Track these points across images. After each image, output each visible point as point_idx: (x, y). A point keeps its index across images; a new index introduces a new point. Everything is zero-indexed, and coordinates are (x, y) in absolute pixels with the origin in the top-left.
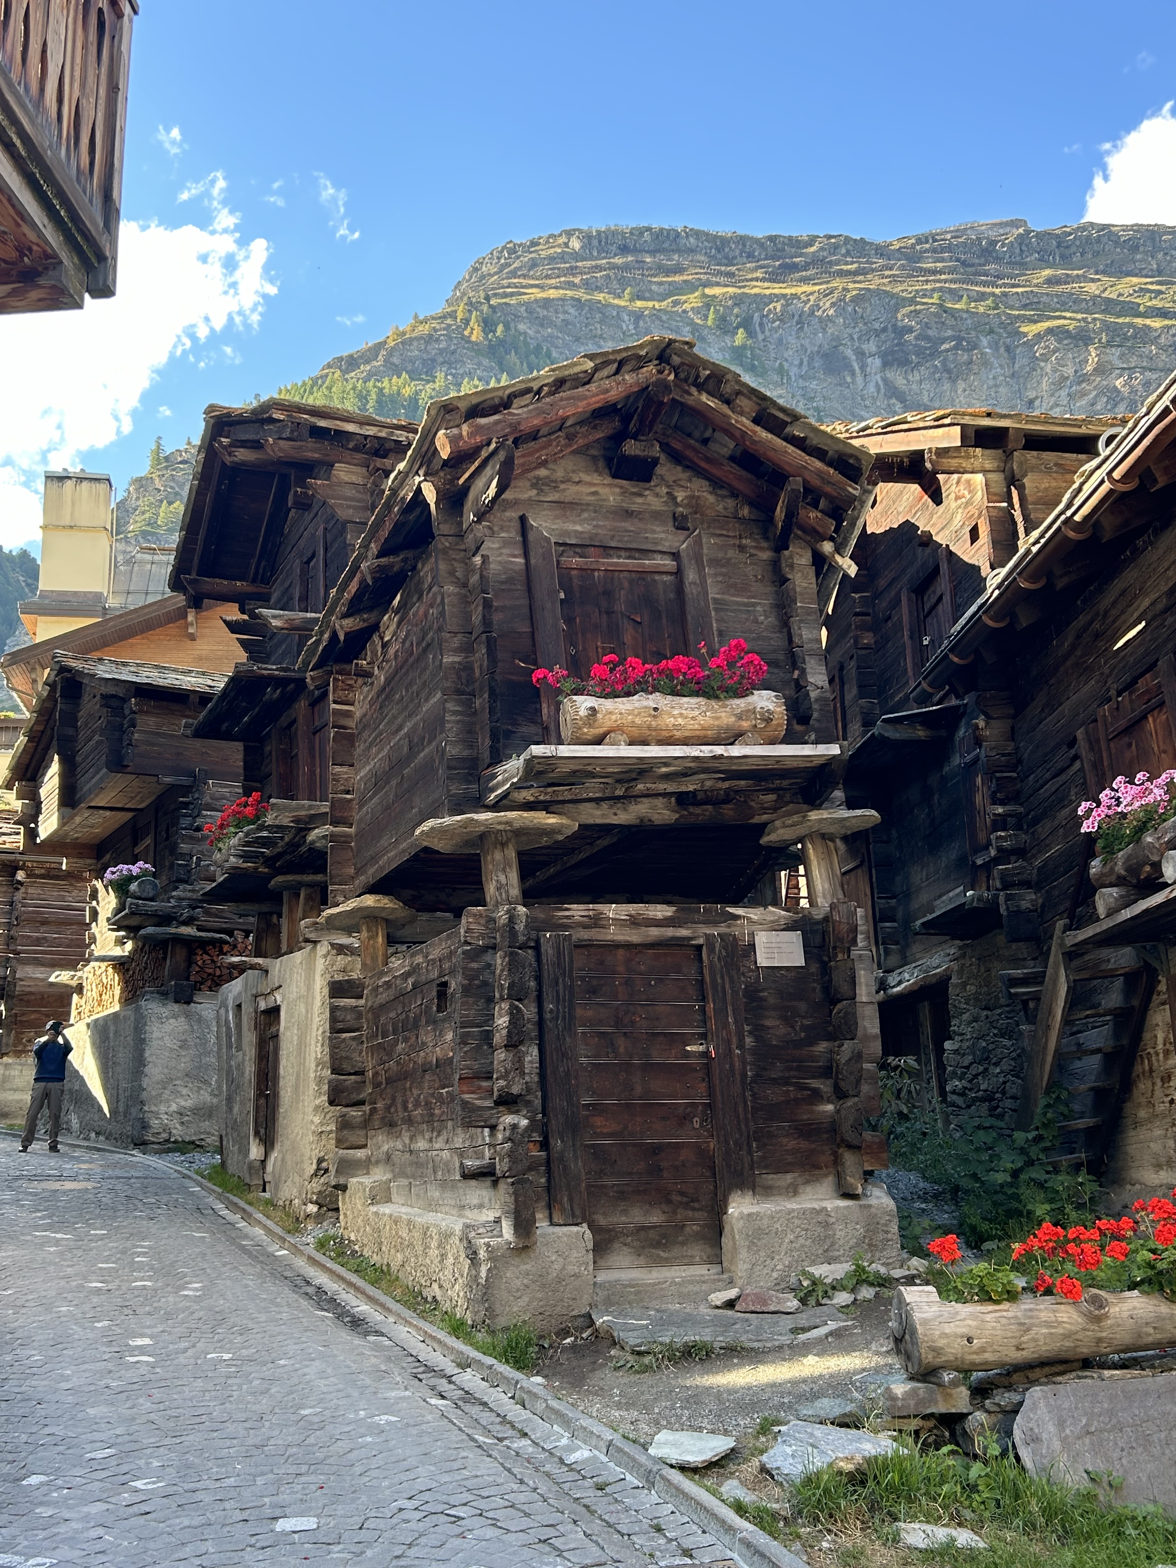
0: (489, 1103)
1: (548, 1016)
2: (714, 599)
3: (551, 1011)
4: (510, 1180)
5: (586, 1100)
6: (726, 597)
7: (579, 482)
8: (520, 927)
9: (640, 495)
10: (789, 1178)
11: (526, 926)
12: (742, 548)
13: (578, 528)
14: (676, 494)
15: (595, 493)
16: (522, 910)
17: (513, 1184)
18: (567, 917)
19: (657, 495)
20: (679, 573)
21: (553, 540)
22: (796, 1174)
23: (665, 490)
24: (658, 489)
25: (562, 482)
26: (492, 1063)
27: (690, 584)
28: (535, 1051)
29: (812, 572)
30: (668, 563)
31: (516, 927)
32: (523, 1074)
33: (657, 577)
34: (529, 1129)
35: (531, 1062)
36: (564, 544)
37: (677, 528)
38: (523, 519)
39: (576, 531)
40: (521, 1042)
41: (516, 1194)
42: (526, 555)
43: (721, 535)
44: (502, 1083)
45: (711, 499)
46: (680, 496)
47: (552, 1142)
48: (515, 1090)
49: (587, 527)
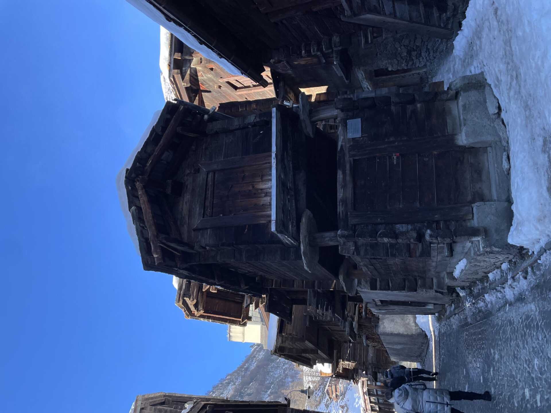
0: (420, 245)
1: (383, 221)
2: (223, 159)
3: (381, 219)
4: (455, 238)
5: (418, 205)
6: (223, 153)
7: (182, 209)
8: (346, 233)
9: (187, 186)
10: (449, 121)
11: (346, 230)
12: (206, 148)
13: (198, 209)
14: (187, 173)
15: (186, 203)
16: (339, 232)
17: (456, 237)
18: (342, 213)
19: (187, 180)
20: (214, 172)
21: (202, 218)
22: (447, 118)
23: (185, 177)
24: (185, 180)
25: (182, 215)
26: (403, 244)
27: (217, 167)
28: (398, 226)
29: (214, 123)
30: (210, 176)
31: (346, 235)
32: (408, 232)
33: (216, 180)
34: (431, 229)
35: (402, 227)
36: (204, 214)
37: (199, 172)
38: (195, 230)
39: (199, 210)
40: (395, 232)
41: (461, 235)
42: (207, 229)
43: (201, 156)
44: (412, 240)
45: (189, 160)
46: (188, 171)
47: (436, 219)
48: (415, 235)
49: (198, 206)
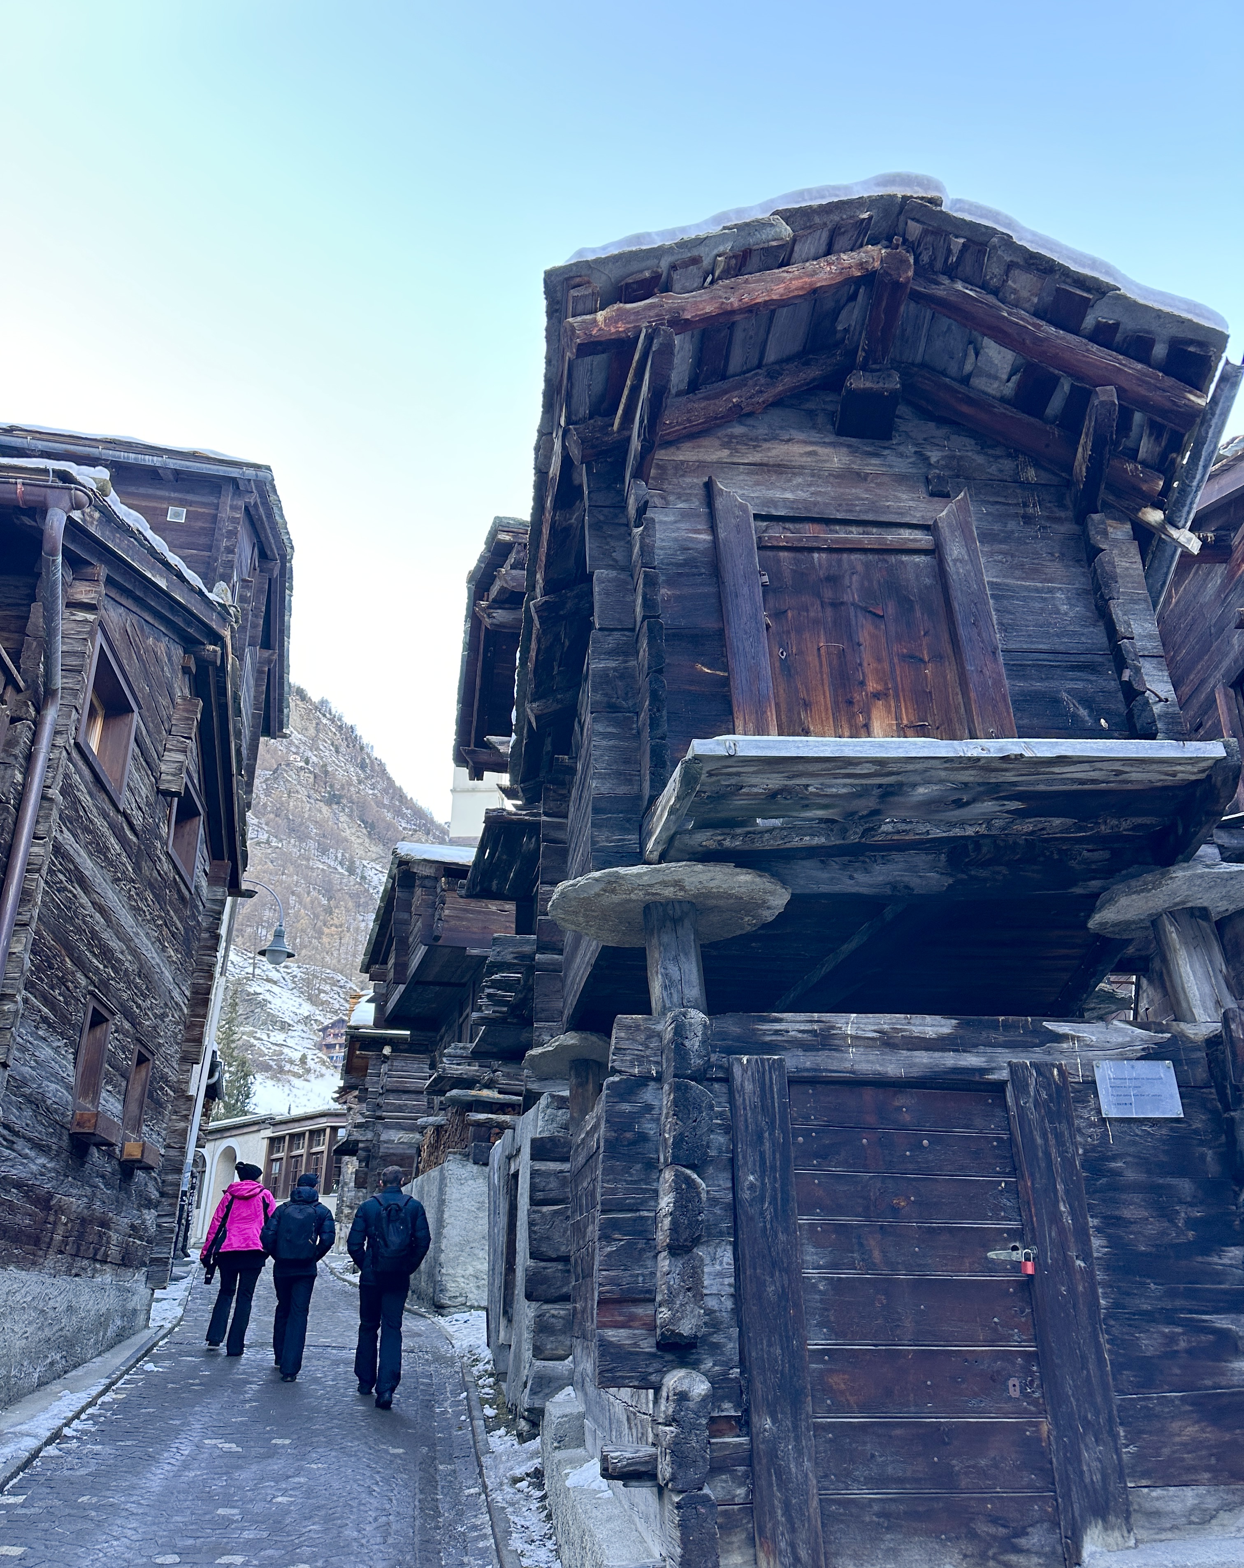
0: (648, 1346)
1: (746, 1195)
2: (991, 583)
3: (752, 1187)
4: (677, 1499)
5: (816, 1343)
6: (1008, 581)
7: (789, 440)
8: (694, 1043)
9: (876, 455)
10: (1189, 1496)
11: (703, 1042)
12: (1028, 519)
13: (789, 495)
14: (929, 454)
15: (810, 454)
16: (697, 1016)
17: (679, 1506)
18: (777, 1032)
19: (901, 455)
20: (936, 551)
21: (752, 511)
22: (1202, 1490)
23: (912, 449)
24: (901, 448)
25: (765, 440)
26: (653, 1274)
27: (955, 561)
28: (727, 1256)
29: (1133, 549)
30: (922, 539)
31: (687, 1043)
32: (699, 1296)
33: (905, 558)
34: (713, 1398)
35: (720, 1275)
36: (770, 517)
37: (932, 494)
38: (709, 486)
39: (785, 500)
40: (696, 1241)
41: (683, 1526)
42: (713, 528)
43: (997, 503)
44: (664, 1314)
45: (980, 459)
46: (935, 456)
47: (755, 1419)
48: (686, 1328)
49: (801, 495)
